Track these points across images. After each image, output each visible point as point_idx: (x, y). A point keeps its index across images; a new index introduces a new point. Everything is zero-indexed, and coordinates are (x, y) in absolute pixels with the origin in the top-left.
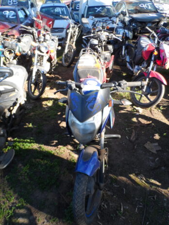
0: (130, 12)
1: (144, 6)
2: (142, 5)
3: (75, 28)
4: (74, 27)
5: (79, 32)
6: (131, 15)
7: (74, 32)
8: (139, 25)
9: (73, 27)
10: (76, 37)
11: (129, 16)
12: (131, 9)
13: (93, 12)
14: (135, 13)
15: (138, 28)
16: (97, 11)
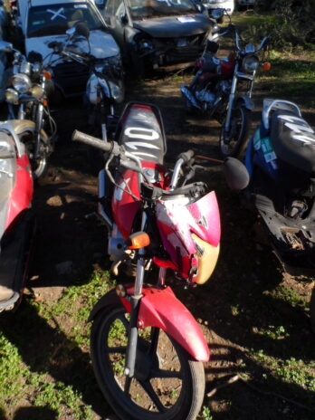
0: (135, 14)
6: (137, 22)
8: (159, 45)
11: (134, 24)
12: (136, 8)
13: (43, 22)
14: (148, 17)
15: (157, 53)
16: (53, 18)
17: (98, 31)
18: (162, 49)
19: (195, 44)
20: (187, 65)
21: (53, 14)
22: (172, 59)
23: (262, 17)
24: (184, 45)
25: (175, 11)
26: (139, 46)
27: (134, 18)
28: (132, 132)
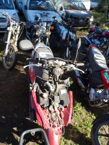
0: (66, 8)
1: (76, 4)
2: (75, 3)
3: (16, 27)
4: (15, 25)
5: (21, 31)
6: (67, 10)
7: (16, 31)
9: (13, 25)
10: (17, 36)
11: (65, 11)
12: (66, 5)
13: (35, 5)
14: (70, 9)
15: (73, 22)
16: (38, 4)
17: (53, 11)
18: (74, 21)
19: (85, 21)
20: (81, 28)
21: (38, 3)
22: (76, 25)
23: (97, 13)
24: (82, 21)
25: (79, 9)
26: (67, 19)
27: (65, 9)
28: (97, 56)
